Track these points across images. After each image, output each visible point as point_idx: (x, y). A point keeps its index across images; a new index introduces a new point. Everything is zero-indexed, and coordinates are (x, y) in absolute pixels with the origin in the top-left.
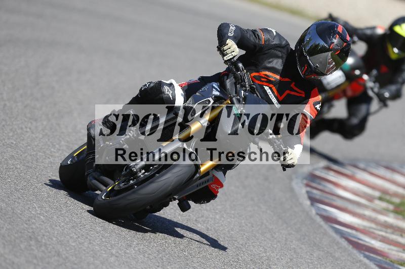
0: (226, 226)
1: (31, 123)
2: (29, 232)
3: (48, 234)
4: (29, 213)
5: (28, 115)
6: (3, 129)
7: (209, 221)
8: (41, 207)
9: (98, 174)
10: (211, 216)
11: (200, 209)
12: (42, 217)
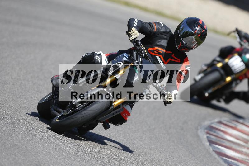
0: (157, 158)
1: (38, 94)
2: (36, 161)
3: (47, 162)
4: (36, 149)
5: (36, 89)
6: (20, 98)
7: (146, 155)
8: (43, 146)
9: (56, 107)
10: (148, 152)
11: (141, 148)
12: (44, 152)
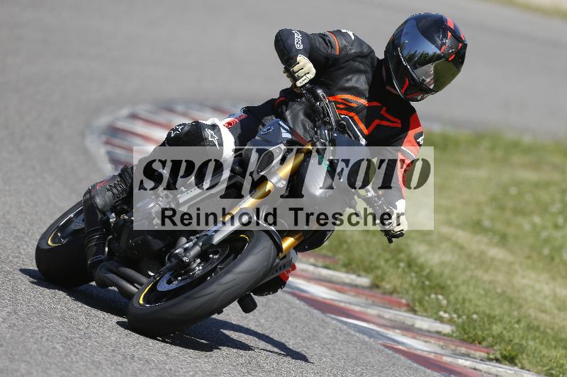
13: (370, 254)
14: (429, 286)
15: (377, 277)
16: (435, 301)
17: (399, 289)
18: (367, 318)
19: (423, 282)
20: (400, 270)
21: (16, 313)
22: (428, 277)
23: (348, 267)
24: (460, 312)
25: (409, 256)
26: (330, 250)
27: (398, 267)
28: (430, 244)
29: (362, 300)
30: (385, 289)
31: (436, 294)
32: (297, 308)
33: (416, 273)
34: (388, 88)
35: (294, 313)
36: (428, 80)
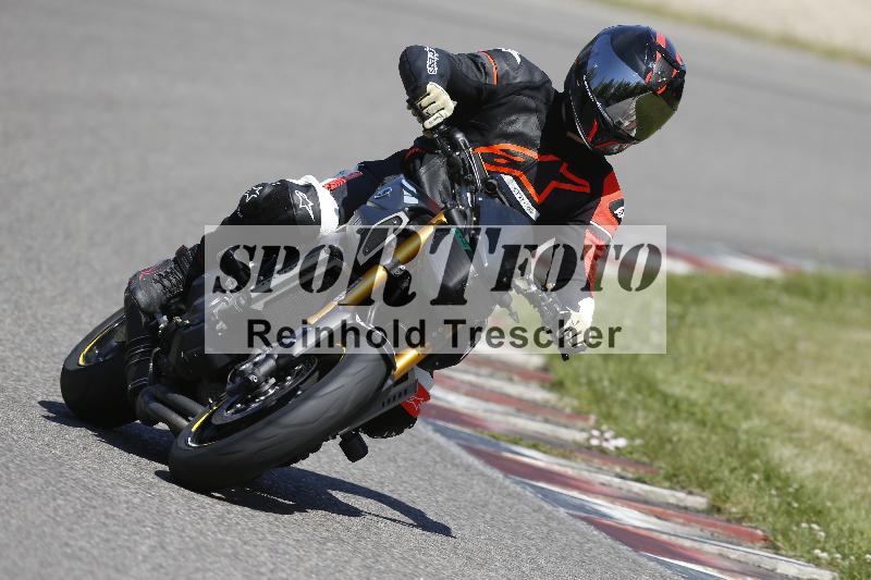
13: (708, 460)
14: (799, 509)
15: (718, 495)
16: (807, 533)
17: (751, 514)
18: (702, 558)
19: (789, 504)
20: (753, 484)
21: (163, 548)
22: (797, 496)
23: (674, 479)
24: (846, 551)
25: (767, 462)
26: (645, 454)
27: (751, 480)
28: (800, 444)
29: (695, 530)
30: (730, 513)
31: (808, 522)
32: (595, 542)
33: (777, 489)
34: (570, 134)
35: (590, 549)
36: (626, 123)
